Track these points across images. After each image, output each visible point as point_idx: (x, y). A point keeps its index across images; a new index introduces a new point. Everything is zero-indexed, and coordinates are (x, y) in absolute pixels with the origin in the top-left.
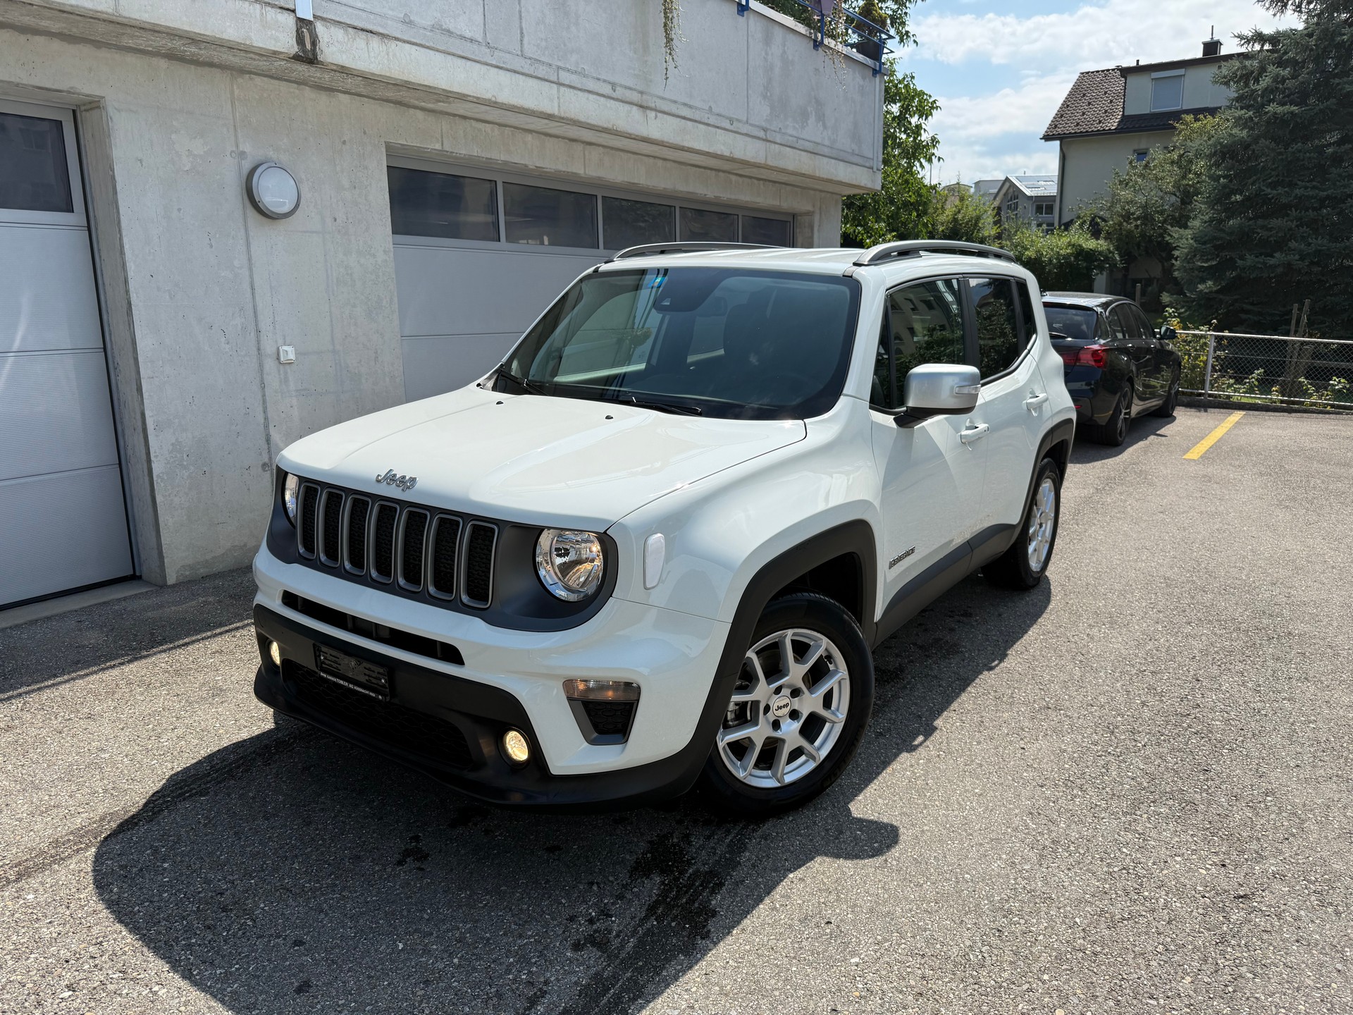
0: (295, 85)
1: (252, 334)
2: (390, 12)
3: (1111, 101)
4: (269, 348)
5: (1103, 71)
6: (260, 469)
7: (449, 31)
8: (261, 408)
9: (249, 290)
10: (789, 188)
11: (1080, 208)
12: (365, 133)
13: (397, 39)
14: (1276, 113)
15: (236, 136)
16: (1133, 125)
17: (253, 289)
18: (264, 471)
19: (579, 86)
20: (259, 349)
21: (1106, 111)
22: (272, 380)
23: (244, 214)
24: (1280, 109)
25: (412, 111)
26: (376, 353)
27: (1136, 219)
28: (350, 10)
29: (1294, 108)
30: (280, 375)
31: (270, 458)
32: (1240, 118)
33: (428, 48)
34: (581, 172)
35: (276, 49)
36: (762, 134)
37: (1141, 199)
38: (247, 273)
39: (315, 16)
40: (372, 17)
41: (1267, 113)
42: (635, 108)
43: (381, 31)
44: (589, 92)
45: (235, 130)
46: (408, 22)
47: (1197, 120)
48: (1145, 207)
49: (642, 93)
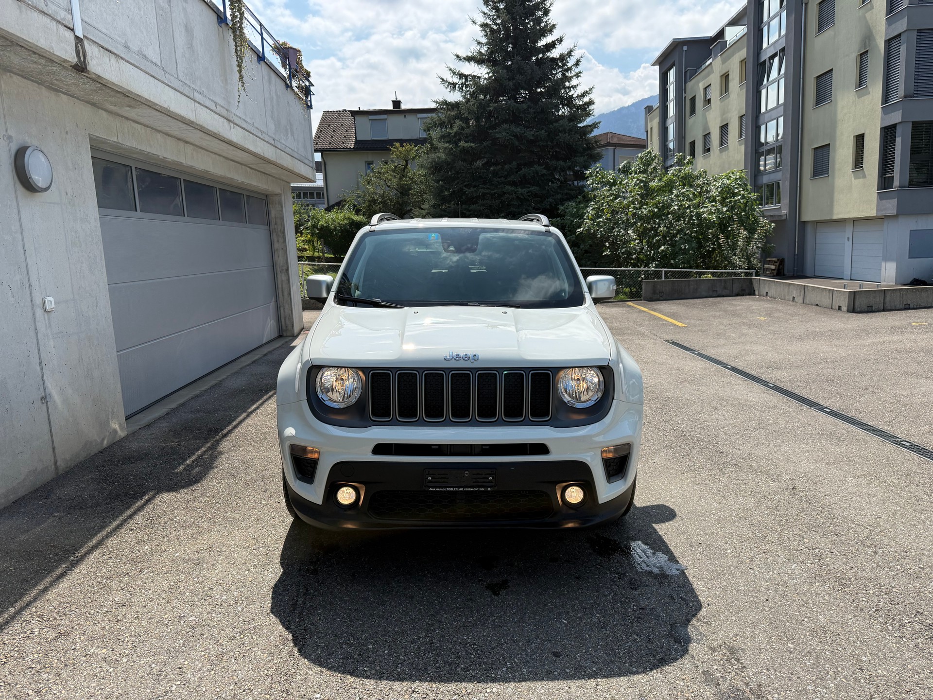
0: (36, 85)
1: (27, 288)
2: (118, 38)
3: (347, 131)
4: (38, 301)
5: (337, 111)
6: (40, 403)
7: (145, 56)
8: (37, 351)
9: (22, 251)
10: (271, 178)
11: (344, 196)
12: (77, 126)
13: (122, 59)
14: (463, 147)
15: (5, 123)
16: (362, 146)
17: (24, 250)
18: (43, 403)
19: (202, 103)
20: (32, 301)
21: (345, 137)
22: (41, 326)
23: (15, 187)
24: (466, 145)
25: (100, 111)
26: (96, 299)
27: (379, 203)
28: (100, 34)
29: (472, 145)
30: (45, 321)
31: (45, 392)
32: (446, 148)
33: (136, 67)
34: (184, 162)
35: (66, 58)
36: (272, 142)
37: (380, 191)
38: (20, 237)
39: (84, 36)
40: (110, 40)
41: (460, 146)
42: (225, 120)
43: (116, 52)
44: (206, 107)
45: (5, 118)
46: (127, 47)
47: (402, 146)
48: (382, 196)
49: (227, 110)
